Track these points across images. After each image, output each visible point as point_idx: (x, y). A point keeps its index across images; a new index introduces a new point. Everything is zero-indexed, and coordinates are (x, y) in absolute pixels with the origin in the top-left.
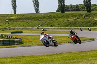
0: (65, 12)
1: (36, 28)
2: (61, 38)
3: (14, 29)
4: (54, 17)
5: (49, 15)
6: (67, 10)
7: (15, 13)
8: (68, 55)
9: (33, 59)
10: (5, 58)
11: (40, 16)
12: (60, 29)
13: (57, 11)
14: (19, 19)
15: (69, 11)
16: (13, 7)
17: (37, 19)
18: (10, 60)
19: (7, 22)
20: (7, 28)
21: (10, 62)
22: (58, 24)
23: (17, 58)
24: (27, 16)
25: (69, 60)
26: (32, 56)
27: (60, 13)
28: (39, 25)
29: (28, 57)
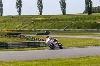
0: (93, 14)
1: (63, 30)
2: (88, 41)
3: (40, 31)
4: (82, 19)
5: (76, 17)
6: (94, 12)
7: (41, 14)
8: (95, 58)
9: (60, 62)
10: (30, 61)
11: (67, 18)
12: (88, 31)
13: (84, 13)
14: (46, 20)
15: (97, 12)
16: (39, 7)
17: (63, 20)
18: (35, 63)
19: (33, 23)
20: (33, 30)
21: (36, 65)
22: (86, 26)
23: (42, 61)
24: (54, 18)
25: (96, 63)
26: (58, 59)
27: (87, 14)
28: (65, 26)
29: (54, 60)
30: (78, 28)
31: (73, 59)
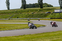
0: (26, 9)
1: (8, 19)
2: (24, 25)
4: (19, 12)
5: (16, 11)
6: (27, 7)
8: (28, 36)
9: (7, 39)
12: (23, 19)
13: (21, 8)
17: (8, 13)
22: (22, 16)
25: (29, 39)
26: (6, 37)
27: (23, 9)
29: (3, 37)
30: (18, 18)
31: (15, 37)
